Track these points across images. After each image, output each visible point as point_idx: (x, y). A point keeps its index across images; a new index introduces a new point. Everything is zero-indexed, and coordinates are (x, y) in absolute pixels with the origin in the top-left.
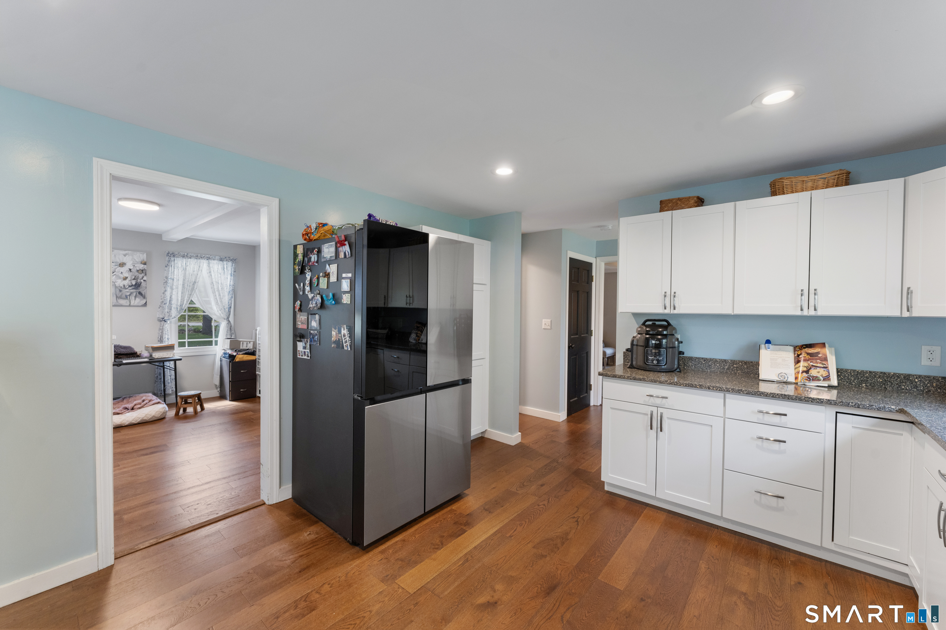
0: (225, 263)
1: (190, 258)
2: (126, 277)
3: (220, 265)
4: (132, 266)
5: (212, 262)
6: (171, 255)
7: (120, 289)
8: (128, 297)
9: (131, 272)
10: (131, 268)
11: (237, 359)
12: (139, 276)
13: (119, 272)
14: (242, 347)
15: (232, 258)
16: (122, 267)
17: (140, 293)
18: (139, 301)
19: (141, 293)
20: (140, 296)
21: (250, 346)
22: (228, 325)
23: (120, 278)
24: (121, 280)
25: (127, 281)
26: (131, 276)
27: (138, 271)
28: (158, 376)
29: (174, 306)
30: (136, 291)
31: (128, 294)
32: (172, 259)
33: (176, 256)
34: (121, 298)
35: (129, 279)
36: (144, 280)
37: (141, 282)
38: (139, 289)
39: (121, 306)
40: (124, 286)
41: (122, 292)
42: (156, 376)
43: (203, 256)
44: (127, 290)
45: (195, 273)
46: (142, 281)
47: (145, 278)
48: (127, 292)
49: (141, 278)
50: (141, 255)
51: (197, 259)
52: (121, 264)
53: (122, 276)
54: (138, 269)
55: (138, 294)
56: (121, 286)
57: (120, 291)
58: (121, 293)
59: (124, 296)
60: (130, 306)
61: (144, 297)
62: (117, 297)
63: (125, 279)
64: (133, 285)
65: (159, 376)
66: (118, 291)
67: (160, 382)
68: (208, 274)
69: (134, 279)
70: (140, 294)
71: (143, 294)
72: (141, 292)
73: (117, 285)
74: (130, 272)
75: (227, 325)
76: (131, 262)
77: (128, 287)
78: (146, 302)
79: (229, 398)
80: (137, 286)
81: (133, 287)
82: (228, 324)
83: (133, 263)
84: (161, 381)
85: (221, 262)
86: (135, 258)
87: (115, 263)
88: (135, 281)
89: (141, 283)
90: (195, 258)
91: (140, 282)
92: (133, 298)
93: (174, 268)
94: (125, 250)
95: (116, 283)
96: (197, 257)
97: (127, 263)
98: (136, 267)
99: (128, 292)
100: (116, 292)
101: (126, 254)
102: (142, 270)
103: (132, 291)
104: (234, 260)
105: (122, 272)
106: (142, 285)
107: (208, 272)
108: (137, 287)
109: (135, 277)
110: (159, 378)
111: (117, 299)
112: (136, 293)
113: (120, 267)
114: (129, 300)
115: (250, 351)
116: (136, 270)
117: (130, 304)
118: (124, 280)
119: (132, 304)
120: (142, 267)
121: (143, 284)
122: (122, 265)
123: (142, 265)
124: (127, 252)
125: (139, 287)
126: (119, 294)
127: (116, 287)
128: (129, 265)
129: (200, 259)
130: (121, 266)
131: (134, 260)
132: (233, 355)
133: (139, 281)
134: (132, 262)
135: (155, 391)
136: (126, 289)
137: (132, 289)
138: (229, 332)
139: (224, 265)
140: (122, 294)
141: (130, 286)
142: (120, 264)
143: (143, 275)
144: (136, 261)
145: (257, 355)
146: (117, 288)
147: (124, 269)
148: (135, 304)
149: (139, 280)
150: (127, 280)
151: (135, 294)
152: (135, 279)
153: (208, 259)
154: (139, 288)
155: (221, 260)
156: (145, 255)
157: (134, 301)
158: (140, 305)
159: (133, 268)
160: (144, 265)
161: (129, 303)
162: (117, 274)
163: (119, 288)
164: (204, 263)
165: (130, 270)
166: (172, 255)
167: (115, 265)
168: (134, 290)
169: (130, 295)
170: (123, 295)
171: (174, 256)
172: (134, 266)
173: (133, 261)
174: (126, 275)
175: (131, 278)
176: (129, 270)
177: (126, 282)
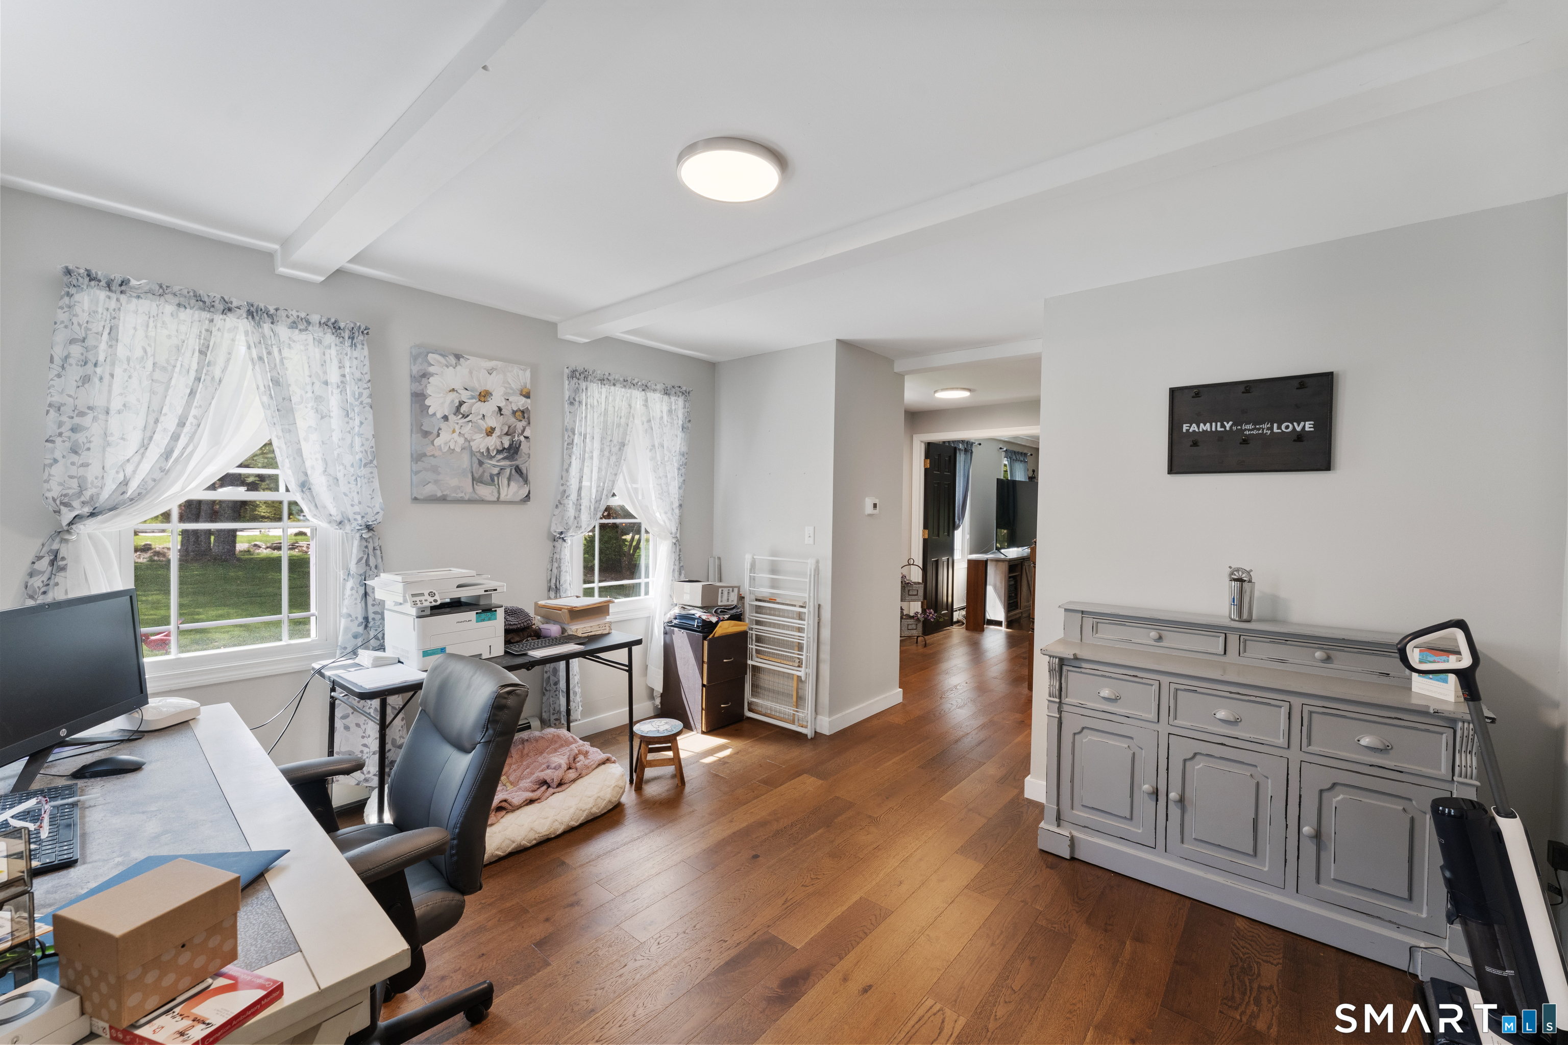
0: (673, 398)
1: (614, 385)
2: (491, 428)
3: (664, 403)
4: (504, 400)
5: (651, 395)
6: (578, 375)
7: (480, 458)
8: (496, 478)
9: (501, 415)
10: (501, 405)
11: (719, 631)
12: (516, 426)
13: (479, 414)
14: (721, 601)
15: (684, 388)
16: (484, 402)
17: (518, 470)
18: (512, 490)
19: (520, 470)
20: (517, 476)
21: (733, 600)
22: (676, 547)
23: (480, 431)
24: (483, 435)
25: (495, 438)
26: (500, 426)
27: (514, 413)
28: (549, 678)
29: (585, 503)
30: (511, 463)
31: (495, 471)
32: (583, 385)
33: (589, 379)
34: (481, 482)
35: (497, 432)
36: (526, 438)
37: (521, 442)
38: (516, 460)
39: (482, 501)
40: (488, 449)
41: (484, 466)
42: (546, 676)
43: (636, 381)
44: (493, 462)
45: (623, 421)
46: (522, 438)
47: (527, 433)
48: (493, 466)
49: (520, 432)
50: (521, 373)
51: (625, 386)
52: (483, 394)
53: (484, 425)
54: (515, 409)
55: (513, 471)
56: (481, 451)
57: (481, 463)
58: (481, 470)
59: (487, 477)
60: (498, 501)
61: (526, 481)
62: (473, 479)
63: (490, 432)
64: (504, 448)
65: (552, 678)
66: (476, 465)
67: (555, 691)
68: (643, 424)
69: (507, 434)
70: (518, 473)
71: (524, 471)
72: (520, 466)
73: (474, 449)
74: (499, 415)
75: (672, 547)
76: (502, 390)
77: (495, 453)
78: (529, 491)
79: (698, 726)
80: (512, 452)
81: (506, 454)
82: (674, 546)
83: (506, 394)
84: (556, 688)
85: (666, 397)
86: (510, 381)
87: (472, 391)
88: (509, 437)
89: (520, 445)
90: (622, 385)
91: (518, 442)
92: (505, 482)
93: (587, 408)
94: (491, 359)
95: (472, 444)
96: (627, 383)
97: (493, 391)
98: (511, 403)
99: (495, 466)
100: (472, 467)
101: (493, 368)
102: (523, 412)
103: (503, 463)
104: (687, 394)
105: (484, 416)
106: (522, 449)
107: (645, 420)
108: (513, 454)
109: (509, 427)
110: (552, 682)
111: (475, 483)
112: (511, 470)
113: (480, 403)
114: (497, 486)
115: (739, 610)
116: (511, 411)
117: (498, 498)
118: (488, 436)
119: (502, 497)
120: (520, 402)
121: (524, 447)
122: (484, 396)
123: (522, 397)
124: (493, 364)
125: (517, 454)
126: (478, 472)
127: (472, 454)
128: (497, 399)
129: (630, 388)
130: (483, 399)
131: (507, 385)
132: (711, 622)
133: (516, 438)
134: (504, 389)
135: (544, 714)
136: (492, 458)
137: (504, 459)
138: (677, 563)
139: (671, 403)
140: (484, 472)
141: (499, 452)
142: (480, 393)
143: (524, 423)
144: (511, 389)
145: (747, 621)
146: (474, 455)
147: (489, 408)
148: (508, 497)
149: (516, 436)
150: (493, 435)
151: (508, 471)
152: (509, 433)
153: (645, 388)
154: (517, 457)
155: (666, 392)
156: (528, 373)
157: (506, 489)
158: (518, 499)
159: (506, 405)
160: (526, 400)
161: (496, 495)
162: (474, 420)
163: (478, 455)
164: (637, 396)
165: (500, 409)
166: (582, 376)
167: (472, 395)
168: (507, 463)
169: (499, 474)
170: (486, 474)
171: (586, 378)
172: (508, 400)
173: (506, 388)
174: (492, 422)
175: (502, 430)
176: (497, 409)
177: (493, 442)
